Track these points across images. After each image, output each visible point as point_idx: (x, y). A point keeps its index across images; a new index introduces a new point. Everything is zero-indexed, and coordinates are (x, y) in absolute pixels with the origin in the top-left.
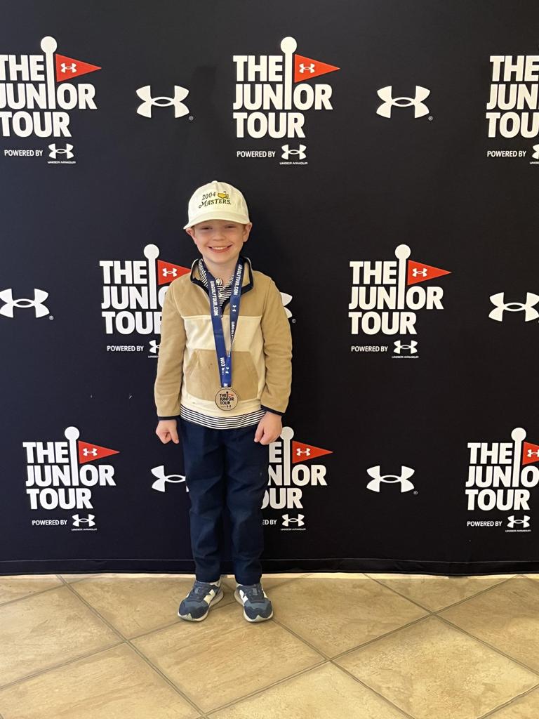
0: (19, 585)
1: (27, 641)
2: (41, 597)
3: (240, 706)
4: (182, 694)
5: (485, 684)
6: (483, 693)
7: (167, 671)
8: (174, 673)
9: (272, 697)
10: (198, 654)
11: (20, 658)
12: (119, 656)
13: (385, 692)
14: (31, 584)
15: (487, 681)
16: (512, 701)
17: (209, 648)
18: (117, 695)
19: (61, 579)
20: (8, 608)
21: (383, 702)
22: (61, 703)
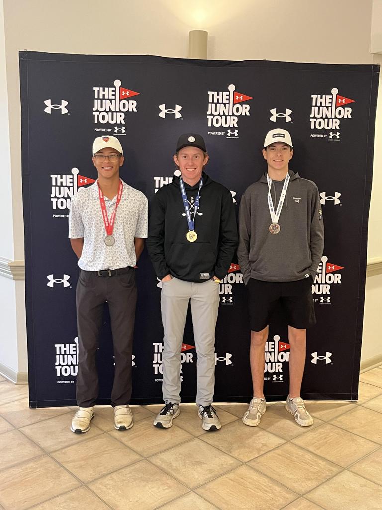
0: (51, 411)
1: (61, 434)
2: (63, 416)
3: (159, 455)
4: (134, 451)
5: (262, 444)
6: (262, 447)
7: (126, 443)
8: (130, 444)
9: (172, 451)
10: (139, 436)
11: (59, 440)
12: (103, 438)
13: (220, 448)
14: (55, 411)
15: (262, 442)
16: (273, 449)
17: (143, 434)
18: (106, 452)
19: (70, 409)
20: (48, 421)
21: (220, 451)
22: (82, 456)
